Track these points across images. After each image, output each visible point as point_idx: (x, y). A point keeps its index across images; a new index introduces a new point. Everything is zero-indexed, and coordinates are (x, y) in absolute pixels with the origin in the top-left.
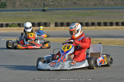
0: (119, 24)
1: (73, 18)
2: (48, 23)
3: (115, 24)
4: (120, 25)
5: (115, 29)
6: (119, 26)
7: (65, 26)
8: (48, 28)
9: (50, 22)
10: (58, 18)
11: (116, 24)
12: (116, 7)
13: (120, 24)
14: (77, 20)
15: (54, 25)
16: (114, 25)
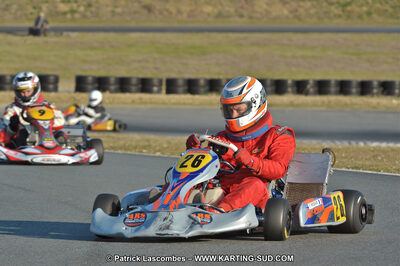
0: (308, 86)
1: (139, 61)
2: (52, 78)
3: (292, 87)
4: (311, 90)
5: (292, 104)
6: (307, 94)
7: (111, 92)
8: (53, 94)
9: (56, 73)
10: (85, 61)
11: (295, 88)
12: (298, 25)
13: (310, 87)
14: (156, 69)
15: (72, 86)
16: (290, 90)
